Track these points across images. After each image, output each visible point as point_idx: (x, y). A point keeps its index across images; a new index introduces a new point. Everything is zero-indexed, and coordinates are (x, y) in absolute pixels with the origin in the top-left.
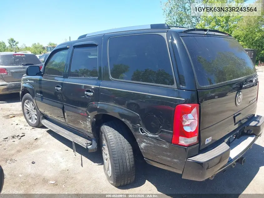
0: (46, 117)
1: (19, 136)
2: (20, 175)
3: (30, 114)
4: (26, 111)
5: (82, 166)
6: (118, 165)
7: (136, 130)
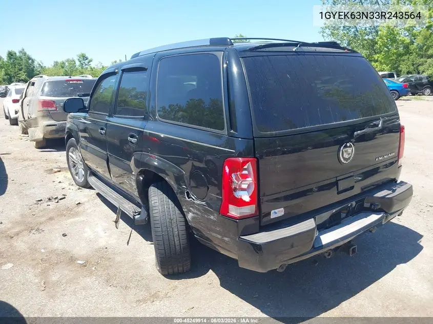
0: (94, 174)
1: (57, 198)
2: (43, 251)
3: (76, 168)
4: (71, 163)
5: (128, 244)
6: (161, 243)
7: (182, 193)
